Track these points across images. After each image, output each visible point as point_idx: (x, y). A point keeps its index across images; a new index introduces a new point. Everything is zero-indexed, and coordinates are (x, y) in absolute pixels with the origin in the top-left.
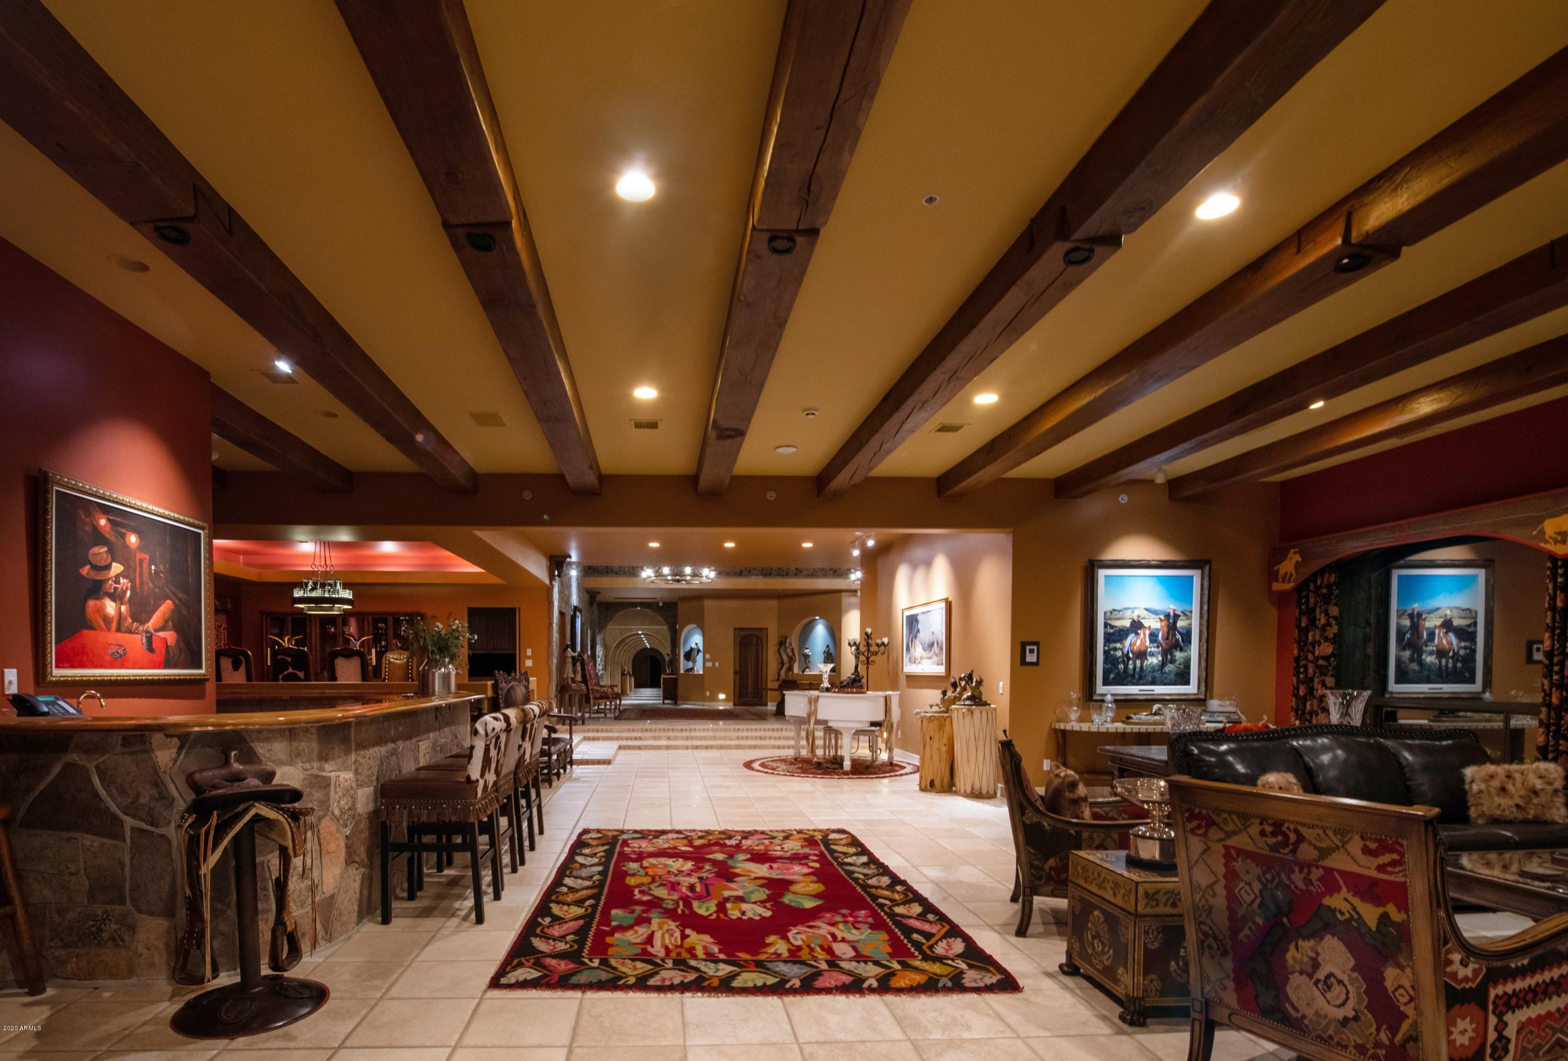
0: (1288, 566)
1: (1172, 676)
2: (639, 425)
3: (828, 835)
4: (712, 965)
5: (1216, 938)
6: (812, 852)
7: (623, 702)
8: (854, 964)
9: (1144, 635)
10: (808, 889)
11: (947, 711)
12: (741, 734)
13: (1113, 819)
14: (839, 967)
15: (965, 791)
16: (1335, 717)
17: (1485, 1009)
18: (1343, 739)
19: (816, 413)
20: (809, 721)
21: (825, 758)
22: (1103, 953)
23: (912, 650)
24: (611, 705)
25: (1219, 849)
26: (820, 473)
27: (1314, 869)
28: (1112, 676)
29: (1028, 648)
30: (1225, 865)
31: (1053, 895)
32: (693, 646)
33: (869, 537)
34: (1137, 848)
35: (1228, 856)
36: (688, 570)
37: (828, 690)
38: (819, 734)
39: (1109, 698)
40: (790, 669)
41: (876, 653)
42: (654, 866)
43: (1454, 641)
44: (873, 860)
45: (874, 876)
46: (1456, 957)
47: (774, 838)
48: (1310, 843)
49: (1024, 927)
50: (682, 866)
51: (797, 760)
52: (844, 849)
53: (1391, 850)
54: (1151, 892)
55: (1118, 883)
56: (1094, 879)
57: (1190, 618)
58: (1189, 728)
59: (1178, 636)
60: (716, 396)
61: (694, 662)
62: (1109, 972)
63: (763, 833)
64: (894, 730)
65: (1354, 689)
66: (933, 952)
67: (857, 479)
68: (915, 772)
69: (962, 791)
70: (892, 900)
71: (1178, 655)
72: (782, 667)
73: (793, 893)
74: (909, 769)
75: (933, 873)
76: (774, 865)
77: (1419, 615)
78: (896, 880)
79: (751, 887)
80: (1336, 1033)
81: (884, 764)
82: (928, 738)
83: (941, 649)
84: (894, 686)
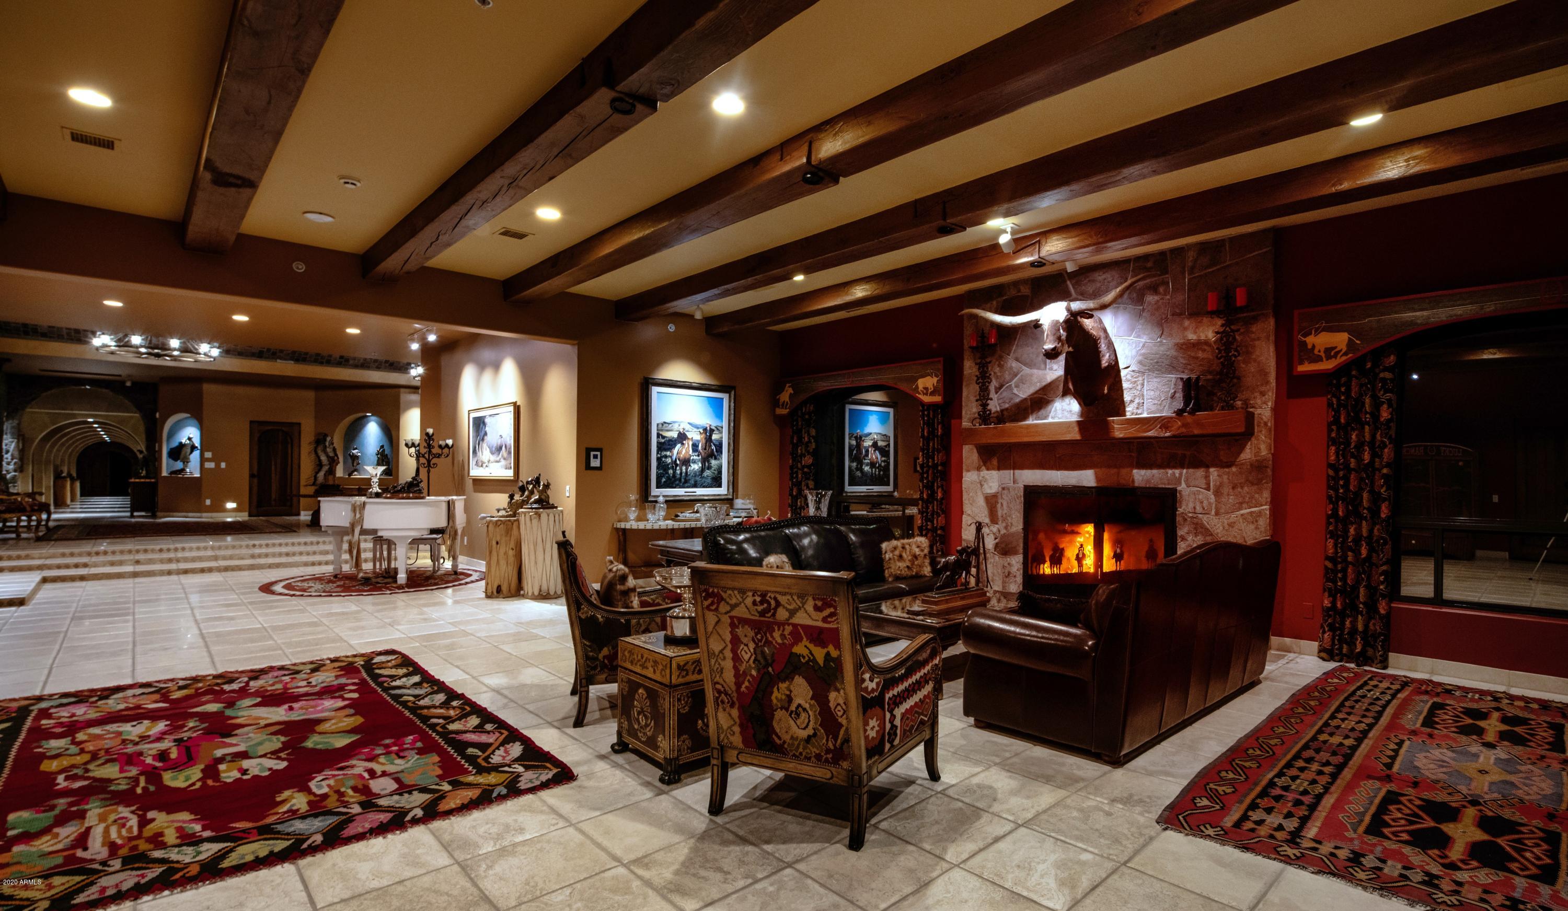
0: (785, 397)
1: (709, 481)
2: (78, 137)
3: (372, 659)
4: (190, 850)
5: (726, 694)
6: (350, 681)
7: (54, 516)
8: (396, 797)
9: (688, 444)
10: (341, 725)
11: (514, 515)
12: (257, 551)
13: (659, 604)
14: (377, 806)
15: (533, 593)
16: (812, 511)
17: (883, 709)
18: (816, 527)
19: (358, 184)
20: (353, 531)
21: (374, 572)
22: (647, 725)
23: (479, 454)
24: (29, 520)
25: (726, 620)
26: (368, 251)
27: (786, 627)
28: (664, 480)
29: (592, 453)
30: (731, 632)
31: (607, 681)
32: (184, 441)
33: (430, 331)
34: (672, 628)
35: (733, 626)
36: (175, 343)
37: (378, 495)
38: (367, 544)
39: (661, 499)
40: (331, 471)
41: (439, 456)
42: (99, 737)
43: (879, 456)
44: (427, 678)
45: (426, 696)
46: (867, 676)
47: (298, 672)
48: (784, 607)
49: (581, 716)
50: (149, 729)
51: (336, 577)
52: (393, 672)
53: (830, 606)
54: (682, 664)
55: (656, 660)
56: (639, 661)
57: (721, 432)
58: (718, 523)
59: (713, 447)
60: (210, 130)
61: (186, 461)
62: (652, 742)
63: (282, 668)
64: (459, 537)
65: (823, 489)
66: (489, 763)
67: (412, 266)
68: (481, 579)
69: (530, 594)
70: (445, 718)
71: (714, 462)
72: (320, 470)
73: (320, 733)
74: (475, 576)
75: (496, 681)
76: (295, 705)
77: (861, 437)
78: (452, 695)
79: (256, 737)
80: (804, 749)
81: (447, 574)
82: (494, 543)
83: (510, 453)
84: (460, 491)
